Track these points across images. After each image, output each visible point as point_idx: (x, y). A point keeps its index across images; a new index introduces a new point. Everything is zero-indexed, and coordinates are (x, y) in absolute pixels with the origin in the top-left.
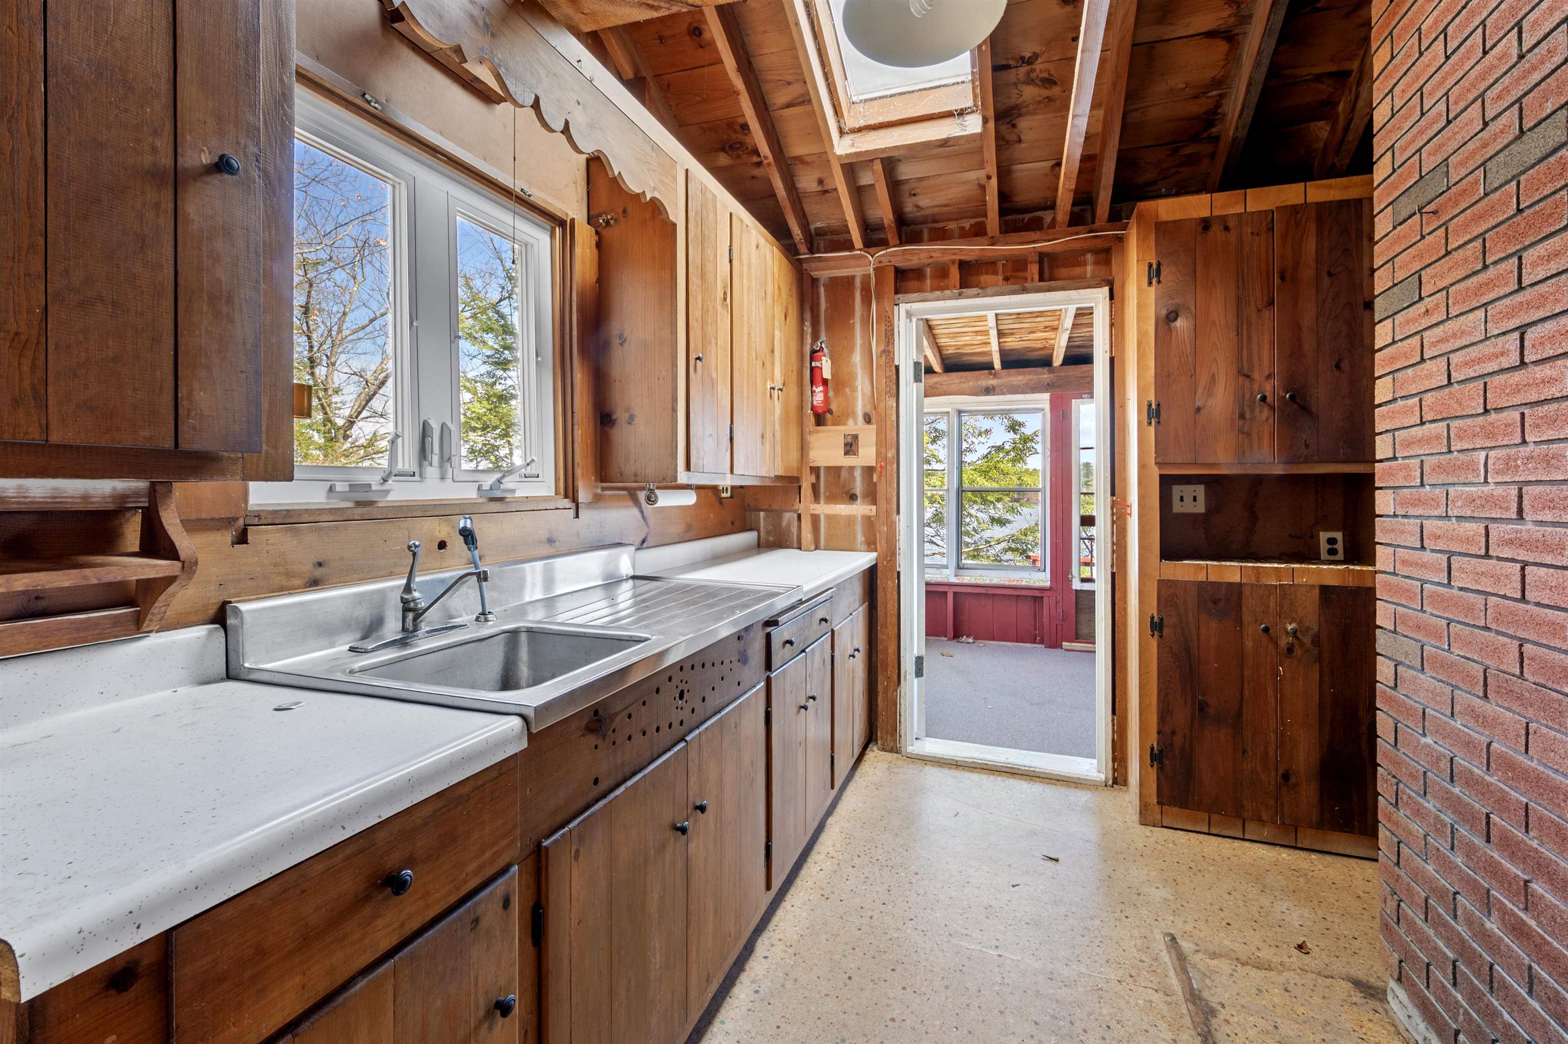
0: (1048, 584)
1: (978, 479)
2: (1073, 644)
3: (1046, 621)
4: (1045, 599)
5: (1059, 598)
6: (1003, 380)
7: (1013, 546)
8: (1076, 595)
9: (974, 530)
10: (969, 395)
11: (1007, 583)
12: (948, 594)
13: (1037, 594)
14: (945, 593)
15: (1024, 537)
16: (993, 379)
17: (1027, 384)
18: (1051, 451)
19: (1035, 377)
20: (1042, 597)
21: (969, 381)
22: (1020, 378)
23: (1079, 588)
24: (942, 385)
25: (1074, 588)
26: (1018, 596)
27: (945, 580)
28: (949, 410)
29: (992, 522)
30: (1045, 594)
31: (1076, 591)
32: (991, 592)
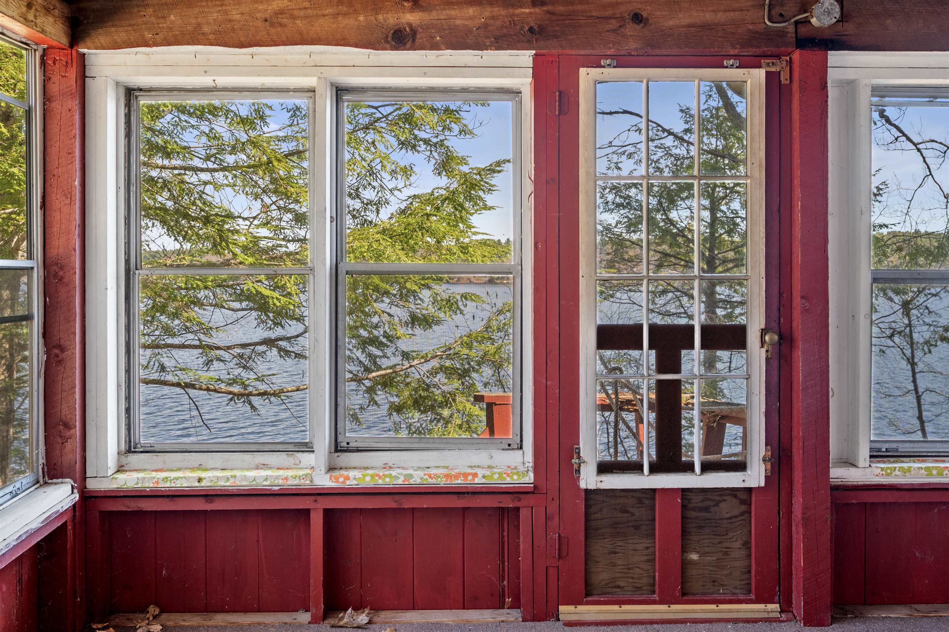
0: (530, 478)
1: (389, 251)
2: (581, 608)
3: (524, 560)
4: (524, 514)
5: (553, 508)
6: (434, 15)
7: (448, 363)
8: (586, 500)
9: (386, 335)
10: (356, 46)
11: (442, 482)
12: (313, 515)
13: (508, 503)
14: (306, 512)
15: (465, 351)
16: (412, 10)
17: (485, 26)
18: (536, 182)
19: (503, 12)
20: (518, 509)
21: (356, 12)
22: (471, 11)
23: (592, 486)
24: (293, 17)
25: (583, 485)
26: (465, 509)
27: (305, 484)
28: (310, 81)
29: (413, 323)
30: (525, 501)
31: (586, 491)
32: (408, 503)
